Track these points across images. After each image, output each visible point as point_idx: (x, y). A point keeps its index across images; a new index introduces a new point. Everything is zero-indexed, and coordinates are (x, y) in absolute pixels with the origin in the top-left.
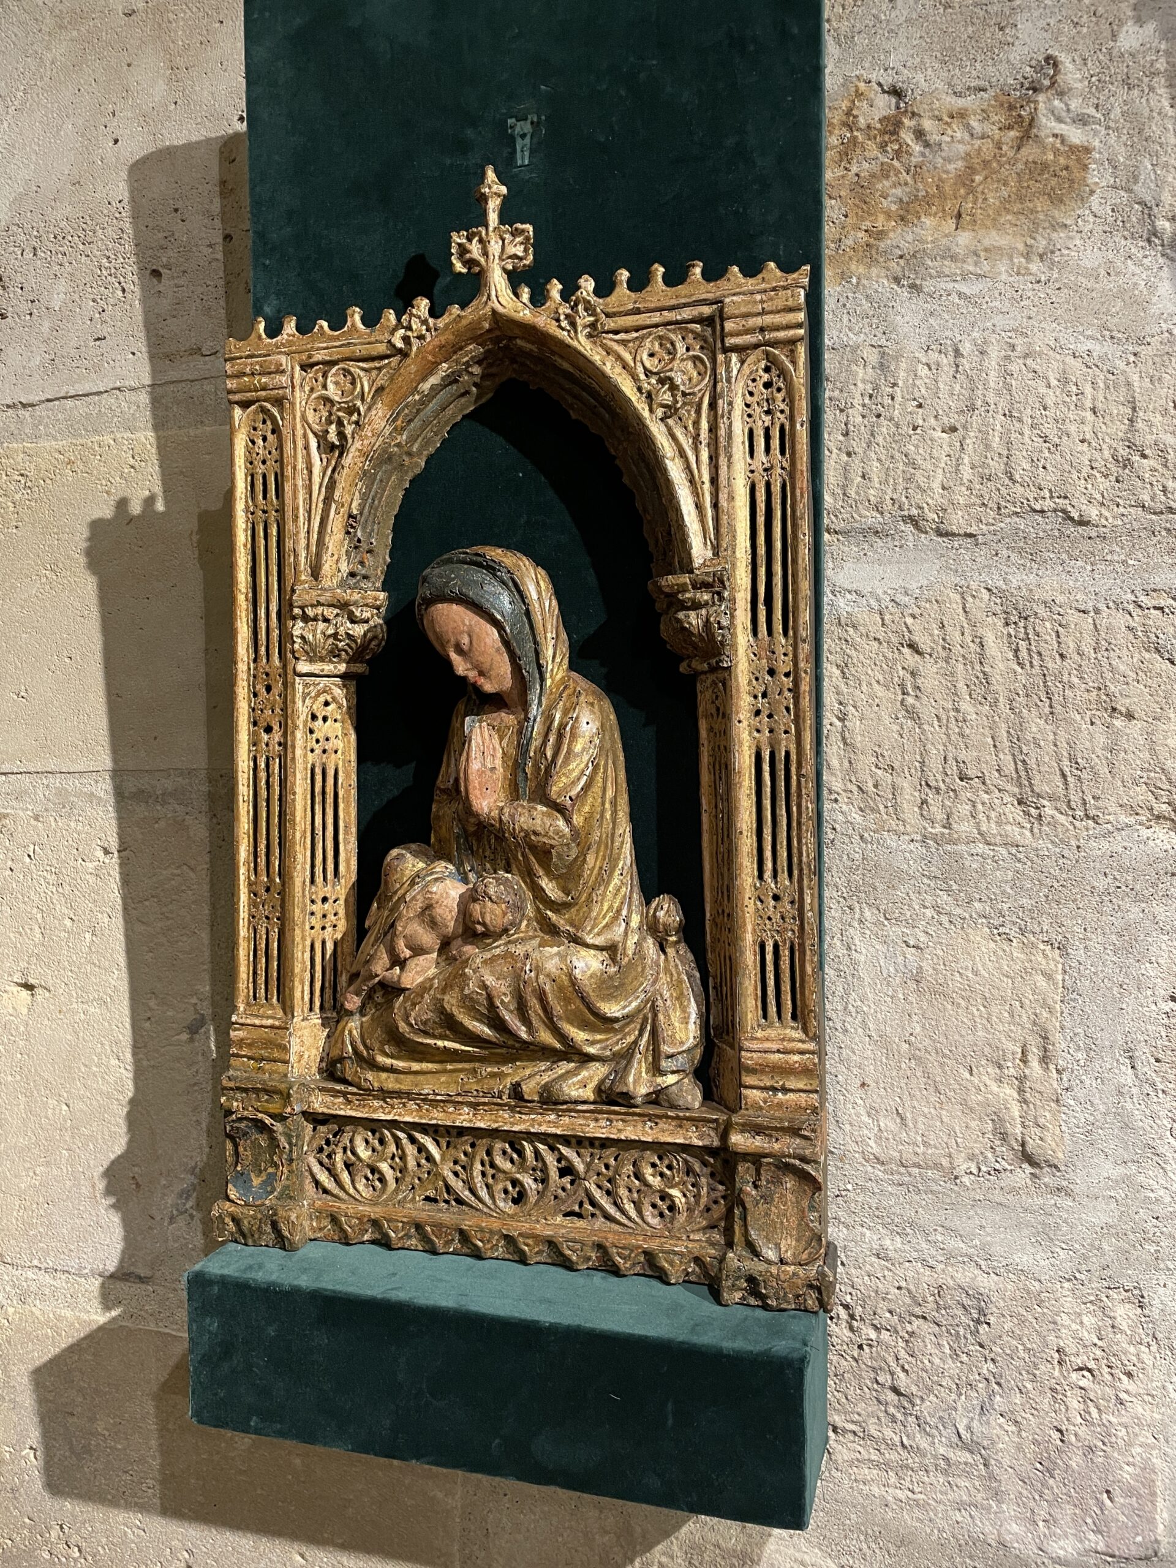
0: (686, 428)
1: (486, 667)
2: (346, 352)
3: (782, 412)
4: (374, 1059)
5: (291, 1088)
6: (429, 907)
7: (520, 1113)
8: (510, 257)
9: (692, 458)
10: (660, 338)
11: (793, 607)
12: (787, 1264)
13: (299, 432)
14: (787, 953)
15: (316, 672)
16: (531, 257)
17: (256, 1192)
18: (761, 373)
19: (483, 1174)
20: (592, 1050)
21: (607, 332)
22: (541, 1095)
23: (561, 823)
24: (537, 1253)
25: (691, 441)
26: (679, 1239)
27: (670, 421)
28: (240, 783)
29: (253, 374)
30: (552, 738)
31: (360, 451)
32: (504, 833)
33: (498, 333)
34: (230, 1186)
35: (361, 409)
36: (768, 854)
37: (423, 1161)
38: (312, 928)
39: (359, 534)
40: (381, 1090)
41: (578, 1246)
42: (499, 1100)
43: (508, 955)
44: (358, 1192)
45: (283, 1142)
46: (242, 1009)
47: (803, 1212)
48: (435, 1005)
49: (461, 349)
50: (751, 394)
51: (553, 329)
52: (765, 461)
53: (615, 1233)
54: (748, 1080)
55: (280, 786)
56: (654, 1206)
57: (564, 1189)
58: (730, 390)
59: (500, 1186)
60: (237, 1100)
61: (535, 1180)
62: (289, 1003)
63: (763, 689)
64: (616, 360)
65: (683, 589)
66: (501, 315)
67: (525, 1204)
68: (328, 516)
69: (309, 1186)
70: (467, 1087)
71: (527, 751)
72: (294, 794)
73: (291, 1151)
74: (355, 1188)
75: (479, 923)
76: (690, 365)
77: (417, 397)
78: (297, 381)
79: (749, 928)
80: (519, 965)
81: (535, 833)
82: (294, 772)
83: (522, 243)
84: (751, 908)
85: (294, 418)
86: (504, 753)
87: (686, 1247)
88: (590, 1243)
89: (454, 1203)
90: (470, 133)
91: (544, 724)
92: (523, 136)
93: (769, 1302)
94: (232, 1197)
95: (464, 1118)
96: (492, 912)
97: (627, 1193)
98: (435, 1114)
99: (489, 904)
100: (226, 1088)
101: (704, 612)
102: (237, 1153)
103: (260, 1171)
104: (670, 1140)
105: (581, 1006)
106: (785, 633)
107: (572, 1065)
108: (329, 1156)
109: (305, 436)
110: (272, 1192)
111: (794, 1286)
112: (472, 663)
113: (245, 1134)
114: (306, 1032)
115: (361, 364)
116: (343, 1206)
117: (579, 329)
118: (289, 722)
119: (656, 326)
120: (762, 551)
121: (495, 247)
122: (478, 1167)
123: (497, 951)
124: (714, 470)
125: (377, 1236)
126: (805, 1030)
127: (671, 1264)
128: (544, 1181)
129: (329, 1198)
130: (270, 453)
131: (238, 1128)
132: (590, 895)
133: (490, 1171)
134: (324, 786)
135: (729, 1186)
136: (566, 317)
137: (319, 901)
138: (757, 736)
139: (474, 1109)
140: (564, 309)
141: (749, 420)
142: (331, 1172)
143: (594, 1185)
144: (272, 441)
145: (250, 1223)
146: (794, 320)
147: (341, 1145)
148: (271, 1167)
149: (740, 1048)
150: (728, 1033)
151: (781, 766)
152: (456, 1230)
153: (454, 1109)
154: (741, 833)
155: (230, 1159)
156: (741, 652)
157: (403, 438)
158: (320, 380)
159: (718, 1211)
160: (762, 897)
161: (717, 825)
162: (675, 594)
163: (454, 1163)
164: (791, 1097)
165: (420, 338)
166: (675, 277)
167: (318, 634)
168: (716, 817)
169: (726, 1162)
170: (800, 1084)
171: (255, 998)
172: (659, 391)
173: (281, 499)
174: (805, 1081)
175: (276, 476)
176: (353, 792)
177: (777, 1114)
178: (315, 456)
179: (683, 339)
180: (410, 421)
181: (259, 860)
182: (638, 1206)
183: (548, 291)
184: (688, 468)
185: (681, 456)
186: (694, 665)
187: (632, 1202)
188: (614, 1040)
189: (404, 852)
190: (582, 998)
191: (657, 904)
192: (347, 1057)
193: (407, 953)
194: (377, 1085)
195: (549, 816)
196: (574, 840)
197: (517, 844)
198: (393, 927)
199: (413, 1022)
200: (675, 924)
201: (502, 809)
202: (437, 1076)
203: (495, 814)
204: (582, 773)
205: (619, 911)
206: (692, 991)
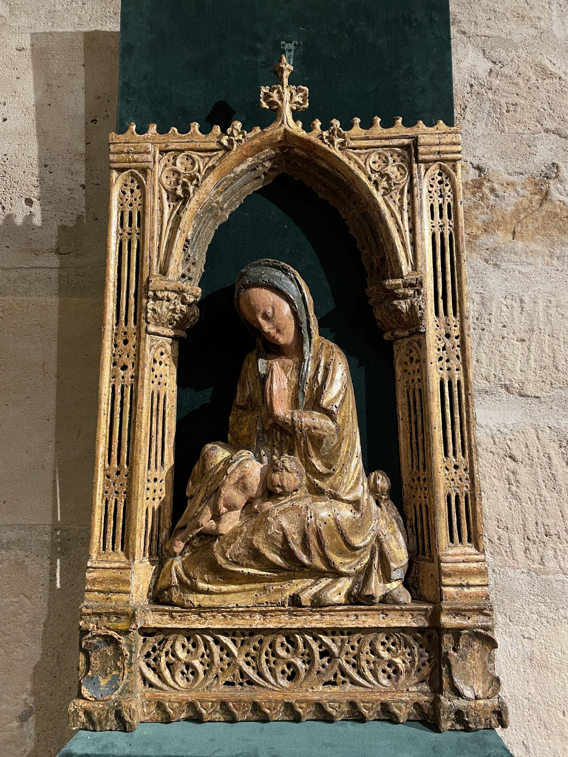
0: (394, 202)
1: (282, 327)
2: (191, 145)
3: (449, 196)
4: (196, 585)
5: (136, 610)
6: (243, 478)
7: (296, 615)
8: (295, 103)
9: (399, 218)
10: (379, 154)
11: (459, 300)
12: (480, 699)
13: (157, 188)
14: (464, 500)
15: (160, 332)
16: (308, 104)
17: (103, 691)
18: (436, 175)
19: (267, 661)
20: (344, 570)
21: (349, 148)
22: (312, 602)
23: (330, 423)
24: (307, 713)
25: (397, 208)
26: (402, 692)
27: (386, 197)
28: (103, 402)
29: (128, 152)
30: (321, 370)
31: (197, 201)
32: (294, 428)
33: (283, 144)
34: (83, 688)
35: (199, 177)
36: (450, 441)
37: (225, 656)
38: (148, 499)
39: (189, 252)
40: (200, 606)
41: (337, 705)
42: (282, 608)
43: (293, 507)
44: (177, 683)
45: (126, 652)
46: (94, 557)
47: (485, 664)
48: (246, 543)
49: (261, 150)
50: (432, 186)
51: (320, 143)
52: (440, 221)
53: (361, 693)
54: (446, 581)
55: (131, 404)
56: (384, 671)
57: (323, 666)
58: (420, 182)
59: (279, 669)
60: (92, 623)
61: (304, 662)
62: (131, 550)
63: (443, 345)
64: (355, 163)
65: (398, 286)
66: (289, 133)
67: (298, 679)
68: (175, 237)
69: (140, 683)
70: (260, 601)
71: (305, 379)
72: (142, 408)
73: (131, 657)
74: (175, 681)
75: (278, 486)
76: (395, 169)
77: (232, 175)
78: (157, 160)
79: (442, 486)
80: (303, 513)
81: (315, 428)
82: (143, 395)
83: (302, 97)
84: (442, 474)
85: (155, 180)
86: (289, 380)
87: (409, 697)
88: (345, 701)
89: (245, 684)
90: (259, 46)
91: (315, 363)
92: (290, 51)
93: (469, 726)
94: (85, 695)
95: (257, 622)
96: (288, 478)
97: (366, 665)
98: (236, 620)
100: (85, 614)
101: (409, 301)
102: (88, 663)
103: (106, 675)
104: (397, 624)
105: (341, 540)
106: (455, 315)
108: (155, 660)
109: (160, 191)
110: (116, 689)
111: (486, 712)
112: (273, 324)
113: (96, 647)
114: (141, 571)
115: (199, 153)
116: (167, 695)
117: (336, 143)
118: (141, 362)
119: (378, 147)
120: (439, 269)
121: (287, 96)
122: (264, 657)
123: (287, 505)
124: (411, 225)
125: (191, 714)
126: (477, 547)
127: (400, 709)
128: (310, 662)
129: (154, 690)
130: (135, 200)
131: (90, 643)
132: (342, 469)
133: (272, 659)
134: (158, 406)
135: (432, 652)
136: (327, 137)
137: (152, 481)
138: (441, 372)
139: (264, 615)
140: (325, 133)
141: (431, 199)
142: (156, 671)
143: (344, 661)
144: (137, 192)
145: (99, 714)
146: (457, 150)
147: (165, 650)
148: (115, 670)
149: (440, 561)
150: (424, 554)
151: (456, 389)
152: (250, 703)
153: (251, 616)
154: (435, 428)
155: (82, 668)
156: (430, 324)
157: (220, 199)
158: (172, 160)
159: (426, 670)
160: (448, 467)
161: (411, 427)
162: (392, 290)
163: (247, 655)
164: (473, 590)
165: (239, 141)
166: (388, 124)
167: (163, 308)
168: (410, 422)
169: (429, 637)
170: (477, 582)
171: (104, 549)
172: (381, 180)
173: (141, 227)
174: (481, 579)
175: (139, 213)
176: (175, 411)
177: (464, 601)
178: (166, 203)
179: (391, 156)
180: (226, 189)
181: (113, 453)
182: (374, 673)
183: (314, 125)
184: (397, 223)
185: (392, 217)
186: (397, 333)
187: (371, 670)
188: (355, 562)
189: (216, 445)
190: (342, 534)
191: (375, 476)
192: (173, 586)
193: (224, 510)
194: (196, 604)
195: (322, 417)
196: (337, 433)
197: (302, 436)
198: (217, 492)
199: (229, 556)
200: (387, 488)
201: (293, 413)
202: (239, 594)
203: (289, 416)
204: (340, 392)
205: (358, 479)
206: (400, 529)
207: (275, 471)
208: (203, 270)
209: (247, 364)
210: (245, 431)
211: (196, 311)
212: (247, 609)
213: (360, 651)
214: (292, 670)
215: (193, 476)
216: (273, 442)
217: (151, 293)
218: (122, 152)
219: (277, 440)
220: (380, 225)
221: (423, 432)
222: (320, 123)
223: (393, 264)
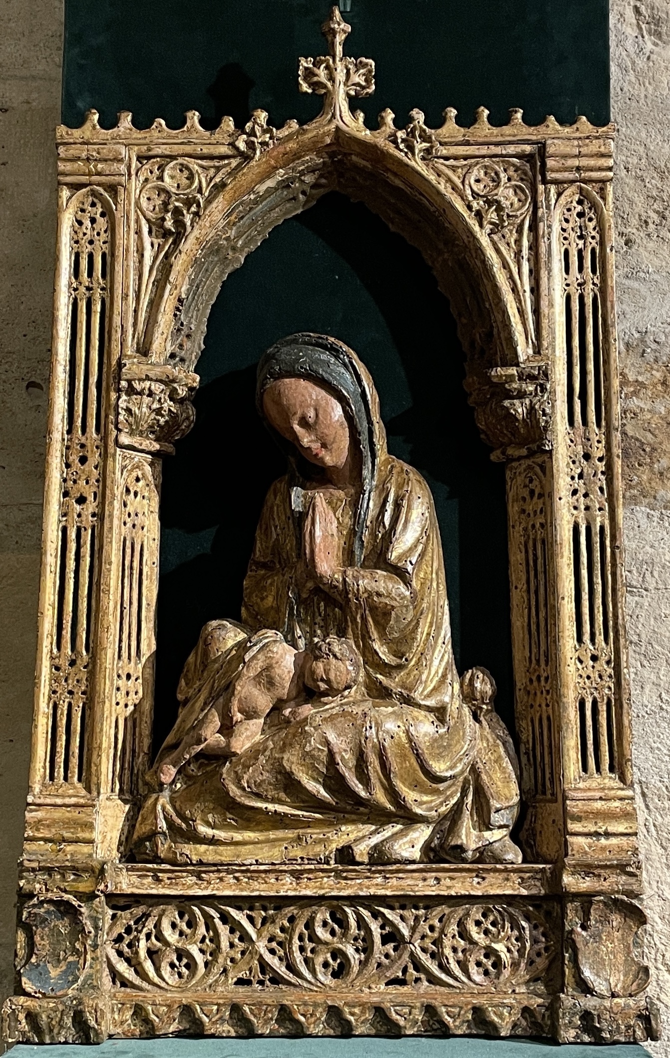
0: (508, 244)
1: (330, 439)
2: (188, 149)
3: (593, 238)
4: (195, 829)
5: (104, 865)
6: (268, 668)
7: (346, 878)
8: (353, 85)
9: (515, 270)
10: (486, 167)
11: (605, 401)
12: (618, 996)
13: (133, 217)
14: (605, 708)
15: (136, 445)
16: (373, 87)
17: (55, 984)
18: (575, 204)
19: (302, 949)
20: (418, 811)
21: (438, 158)
22: (371, 856)
23: (402, 588)
24: (362, 1023)
25: (513, 255)
26: (506, 993)
27: (495, 237)
28: (48, 553)
29: (88, 159)
30: (389, 507)
31: (197, 239)
32: (347, 593)
33: (334, 148)
34: (24, 979)
35: (201, 201)
36: (586, 617)
37: (236, 940)
38: (118, 704)
39: (182, 317)
40: (200, 863)
41: (406, 1010)
42: (325, 866)
43: (344, 714)
44: (164, 980)
45: (89, 927)
46: (37, 790)
47: (629, 948)
48: (273, 765)
49: (299, 158)
50: (567, 221)
51: (392, 149)
52: (579, 277)
53: (443, 994)
54: (573, 826)
55: (92, 557)
56: (479, 964)
57: (387, 956)
58: (549, 215)
59: (319, 961)
60: (39, 882)
61: (357, 950)
62: (94, 780)
63: (579, 471)
64: (447, 182)
65: (510, 378)
66: (344, 132)
67: (348, 974)
68: (162, 296)
69: (107, 980)
70: (291, 855)
71: (365, 520)
72: (110, 564)
73: (96, 936)
74: (160, 976)
75: (322, 680)
76: (511, 191)
77: (252, 197)
78: (133, 172)
79: (572, 686)
80: (359, 722)
81: (379, 594)
82: (111, 542)
83: (364, 75)
84: (572, 668)
85: (130, 204)
86: (339, 522)
87: (515, 999)
88: (418, 1005)
89: (268, 983)
91: (380, 496)
93: (604, 1035)
94: (28, 990)
95: (287, 887)
96: (337, 669)
97: (452, 954)
98: (255, 885)
99: (334, 661)
100: (27, 870)
101: (527, 401)
102: (31, 944)
103: (59, 961)
104: (499, 892)
105: (415, 764)
106: (599, 425)
107: (399, 827)
108: (130, 946)
109: (137, 221)
110: (75, 982)
111: (625, 1017)
112: (316, 435)
113: (45, 920)
114: (109, 811)
115: (199, 162)
117: (417, 151)
118: (108, 492)
119: (484, 157)
120: (576, 352)
121: (340, 76)
122: (296, 943)
123: (335, 711)
124: (533, 281)
125: (185, 1025)
126: (622, 779)
127: (501, 1016)
128: (367, 949)
129: (128, 990)
130: (98, 234)
131: (35, 913)
132: (419, 659)
133: (309, 946)
134: (132, 561)
135: (552, 936)
136: (403, 140)
137: (124, 677)
138: (575, 512)
139: (298, 878)
140: (401, 134)
141: (565, 242)
142: (133, 962)
143: (419, 949)
144: (102, 223)
145: (48, 1017)
146: (606, 165)
147: (145, 930)
148: (72, 955)
149: (565, 798)
150: (544, 793)
151: (597, 539)
152: (275, 1006)
153: (277, 879)
154: (563, 598)
155: (21, 953)
156: (560, 438)
157: (232, 233)
158: (156, 172)
159: (541, 963)
160: (581, 658)
161: (529, 600)
162: (503, 384)
163: (271, 940)
164: (614, 841)
165: (264, 144)
166: (500, 119)
167: (143, 408)
168: (528, 591)
169: (548, 914)
170: (621, 828)
171: (52, 778)
172: (487, 211)
173: (108, 278)
174: (626, 825)
175: (104, 256)
176: (156, 570)
177: (601, 857)
178: (147, 240)
179: (505, 170)
180: (242, 218)
181: (64, 632)
182: (463, 966)
183: (382, 118)
184: (511, 278)
185: (504, 268)
186: (510, 451)
187: (459, 962)
188: (438, 802)
189: (225, 622)
190: (418, 756)
191: (472, 675)
192: (159, 833)
193: (239, 716)
194: (195, 859)
195: (391, 578)
196: (413, 603)
197: (358, 606)
198: (229, 689)
199: (246, 785)
200: (490, 693)
201: (345, 572)
202: (259, 846)
203: (338, 576)
204: (418, 541)
205: (444, 676)
206: (509, 755)
207: (317, 658)
208: (203, 347)
209: (272, 497)
210: (270, 601)
211: (191, 413)
212: (271, 867)
213: (442, 932)
214: (339, 961)
215: (188, 671)
216: (313, 618)
217: (124, 384)
218: (79, 159)
219: (320, 615)
220: (485, 280)
221: (546, 605)
222: (393, 116)
223: (504, 342)
